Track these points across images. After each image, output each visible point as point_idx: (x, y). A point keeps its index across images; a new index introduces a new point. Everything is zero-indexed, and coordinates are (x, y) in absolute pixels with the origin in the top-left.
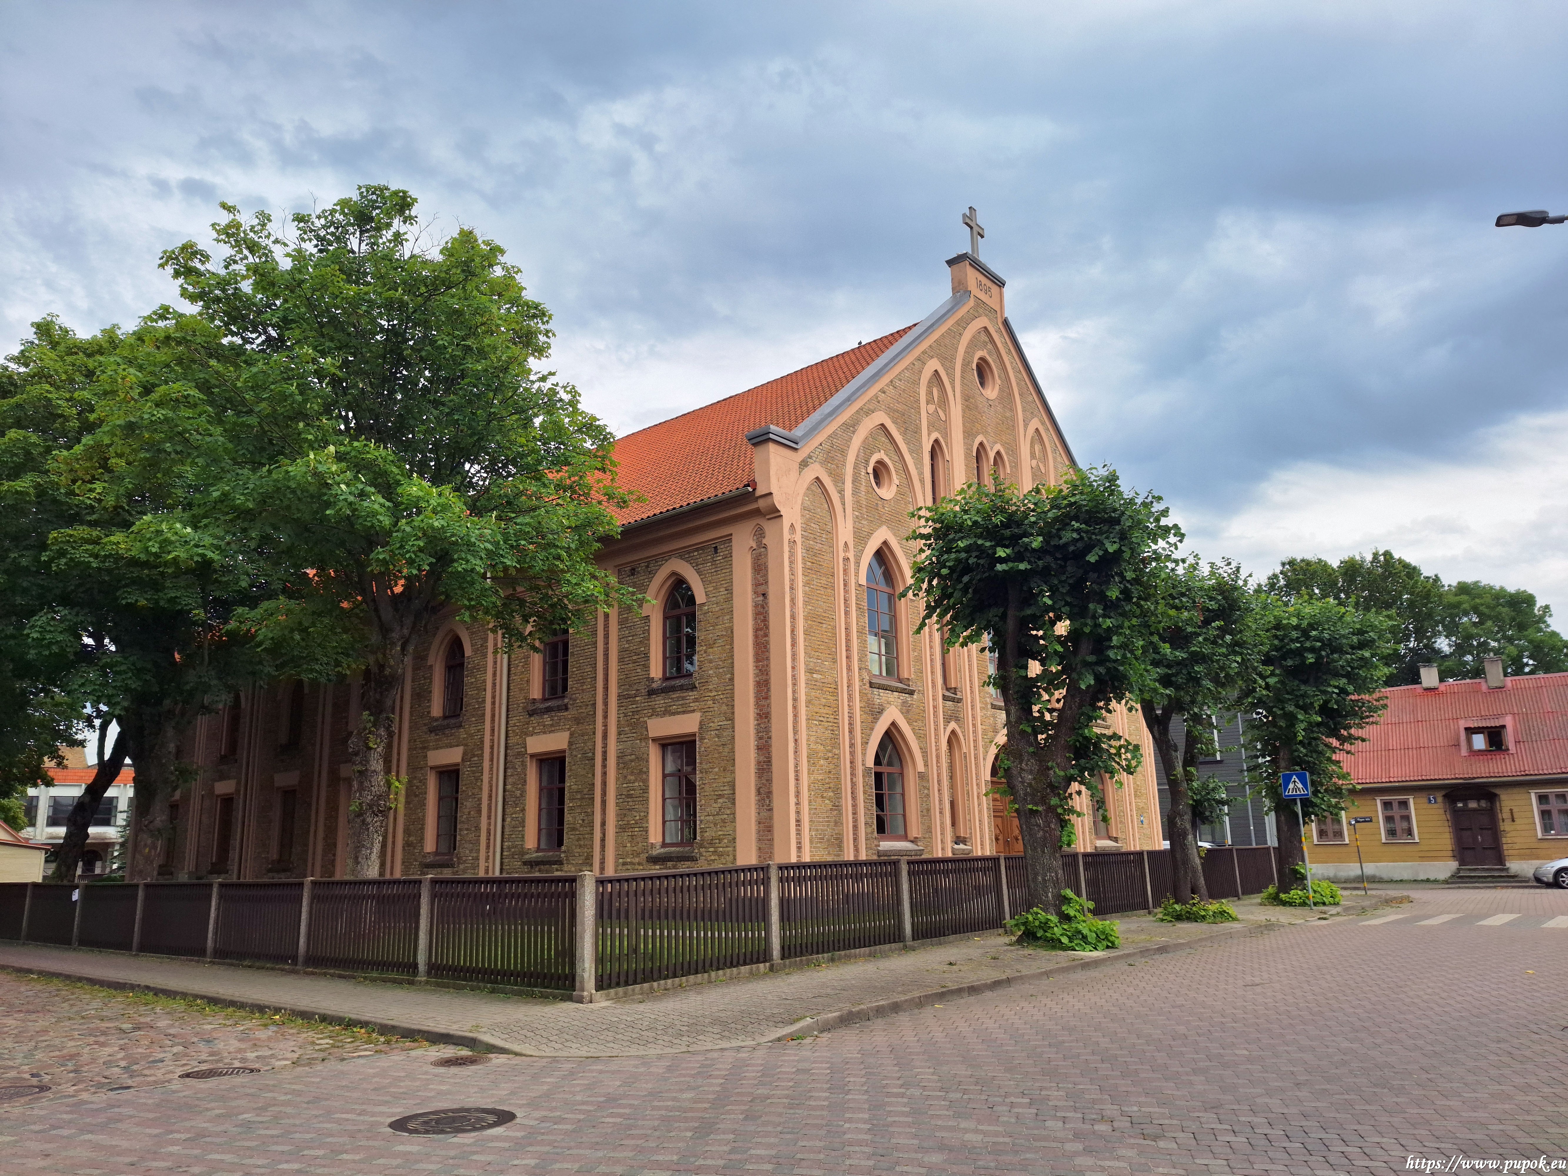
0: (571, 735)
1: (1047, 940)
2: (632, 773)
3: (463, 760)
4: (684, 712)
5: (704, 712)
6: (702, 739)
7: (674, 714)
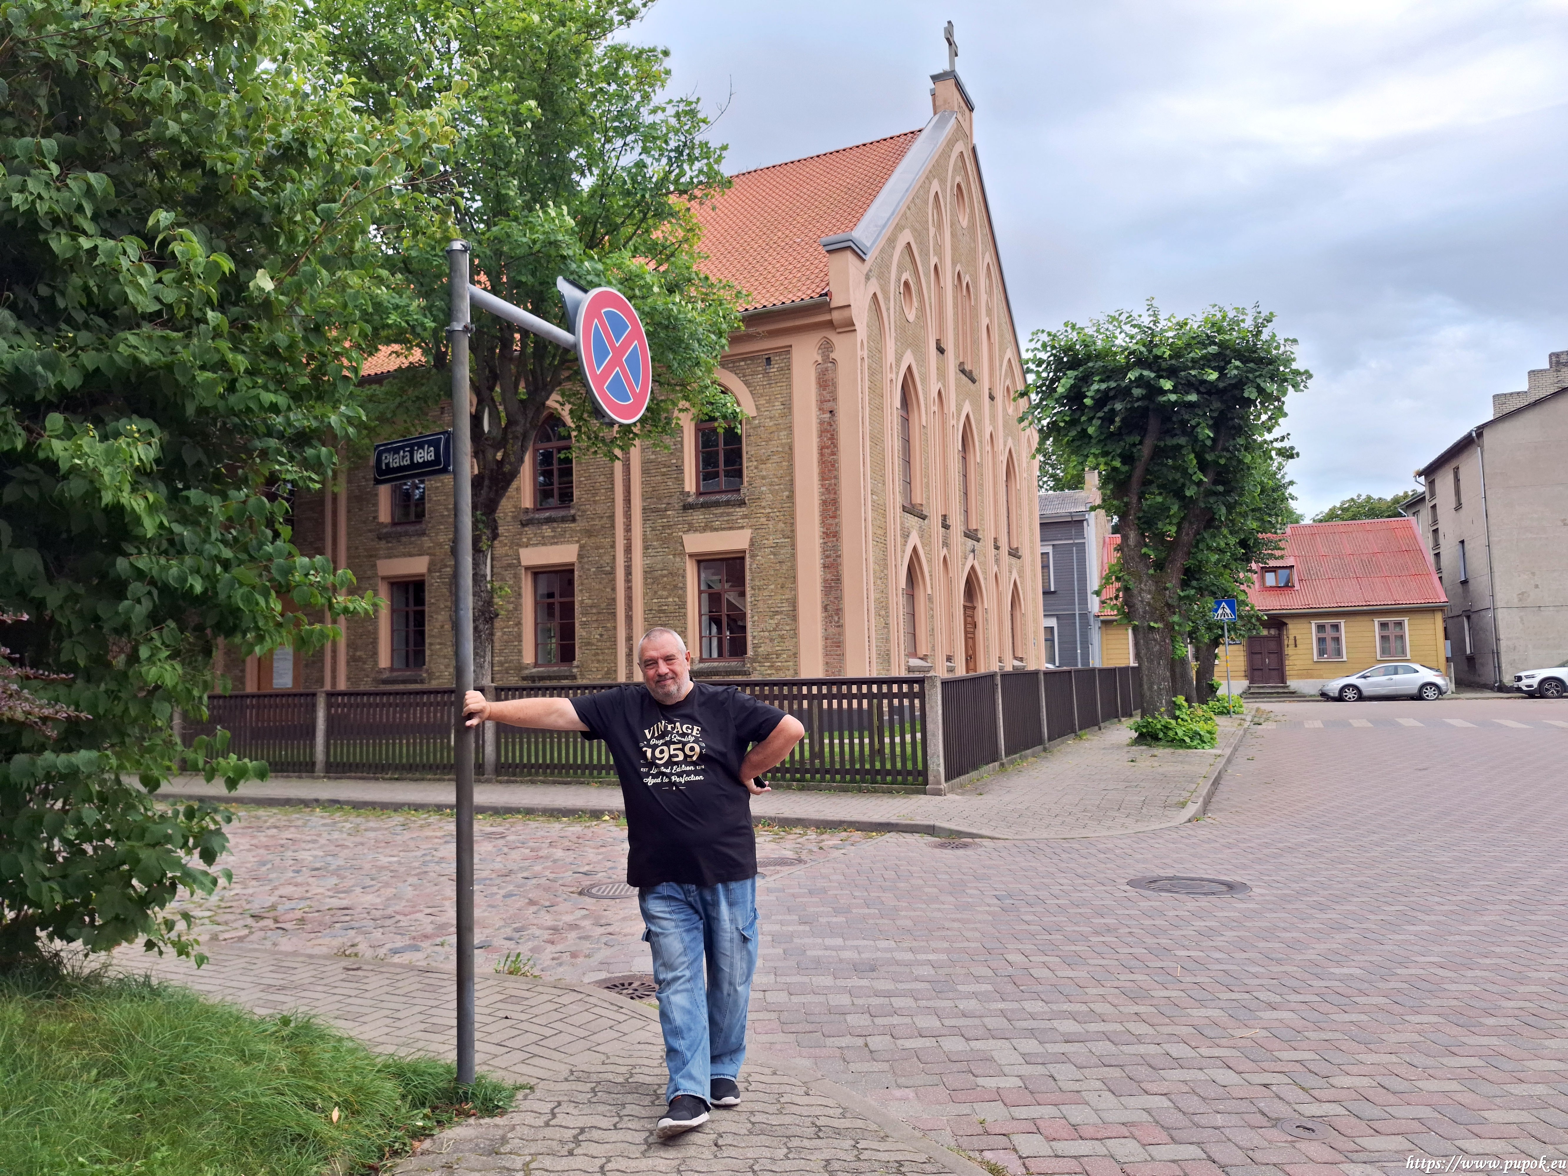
0: (582, 547)
2: (664, 588)
3: (429, 570)
4: (731, 528)
5: (756, 529)
6: (753, 556)
7: (716, 530)
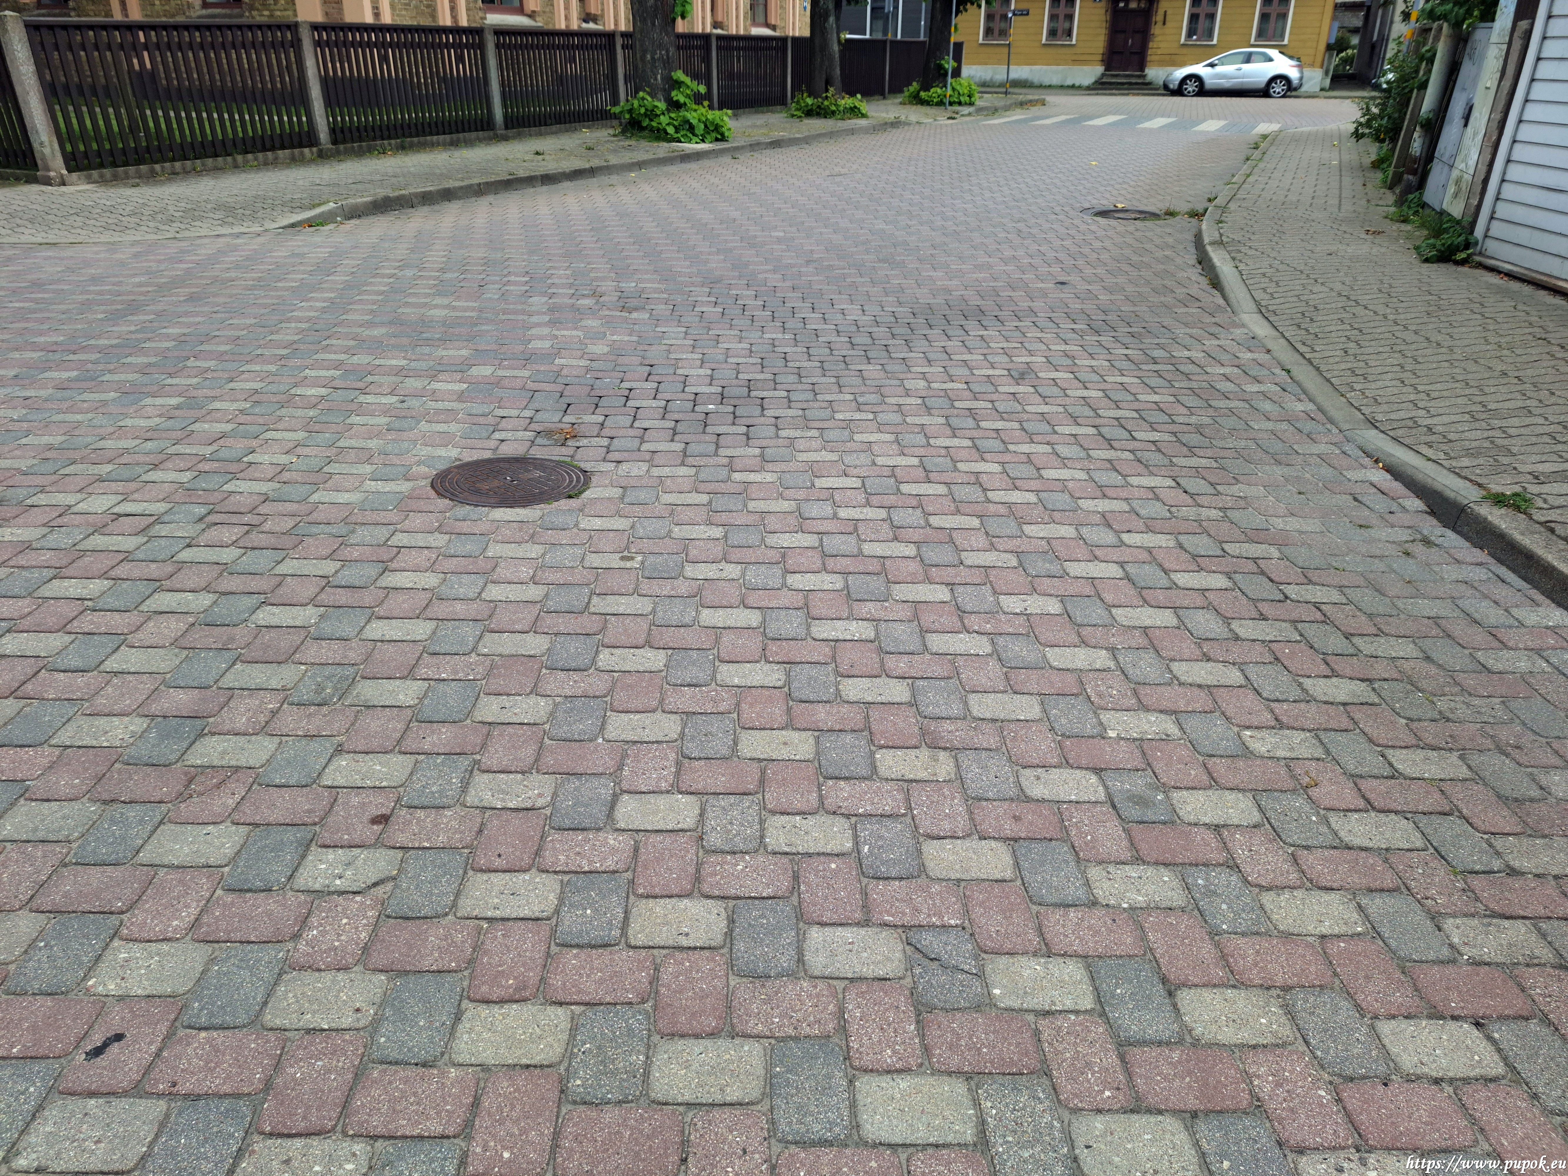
1: (652, 130)
